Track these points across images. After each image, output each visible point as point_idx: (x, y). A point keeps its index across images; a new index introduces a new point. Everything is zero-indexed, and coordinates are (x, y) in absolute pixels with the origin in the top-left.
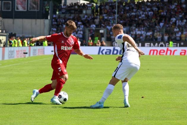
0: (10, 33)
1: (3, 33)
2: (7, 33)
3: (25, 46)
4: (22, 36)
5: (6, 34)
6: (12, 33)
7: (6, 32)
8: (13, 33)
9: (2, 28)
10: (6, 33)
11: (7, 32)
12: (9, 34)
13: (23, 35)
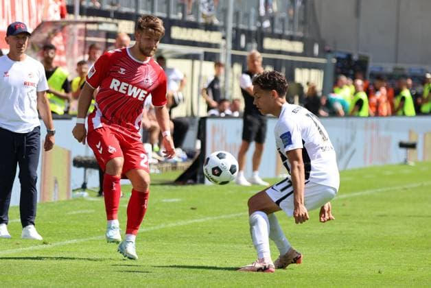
0: (343, 56)
1: (313, 56)
2: (329, 55)
3: (404, 114)
4: (395, 69)
5: (322, 61)
6: (349, 56)
7: (324, 52)
8: (355, 57)
9: (307, 36)
10: (324, 58)
11: (329, 52)
12: (338, 59)
13: (400, 65)
